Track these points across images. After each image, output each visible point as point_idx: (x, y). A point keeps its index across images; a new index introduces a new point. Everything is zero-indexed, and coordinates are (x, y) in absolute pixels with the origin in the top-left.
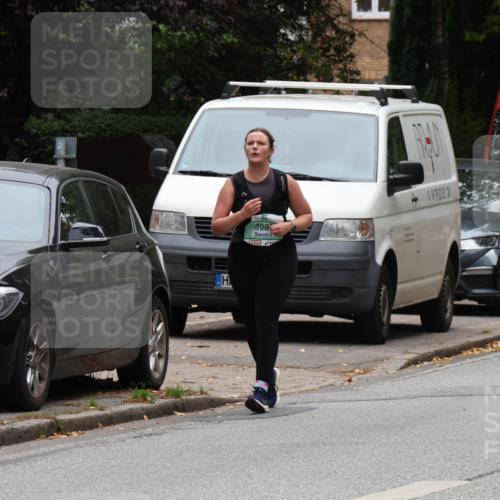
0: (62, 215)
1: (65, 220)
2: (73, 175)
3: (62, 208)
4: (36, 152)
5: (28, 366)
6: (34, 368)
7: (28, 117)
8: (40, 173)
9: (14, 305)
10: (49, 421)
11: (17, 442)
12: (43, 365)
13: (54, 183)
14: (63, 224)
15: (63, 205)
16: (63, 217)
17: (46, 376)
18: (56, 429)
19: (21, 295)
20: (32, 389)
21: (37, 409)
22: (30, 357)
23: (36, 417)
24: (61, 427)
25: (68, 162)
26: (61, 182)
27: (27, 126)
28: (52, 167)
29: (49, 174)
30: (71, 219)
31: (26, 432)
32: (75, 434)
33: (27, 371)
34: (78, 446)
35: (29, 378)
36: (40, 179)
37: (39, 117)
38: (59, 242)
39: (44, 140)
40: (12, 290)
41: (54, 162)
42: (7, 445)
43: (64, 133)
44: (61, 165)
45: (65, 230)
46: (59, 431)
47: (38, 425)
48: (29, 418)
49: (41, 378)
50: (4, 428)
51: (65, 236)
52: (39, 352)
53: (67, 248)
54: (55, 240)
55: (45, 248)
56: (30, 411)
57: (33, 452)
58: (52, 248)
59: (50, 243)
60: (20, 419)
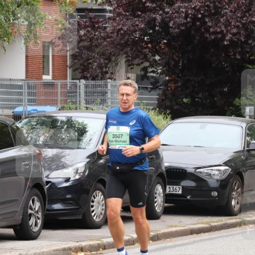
0: (247, 138)
2: (252, 122)
3: (248, 135)
4: (238, 113)
5: (233, 198)
6: (235, 199)
7: (235, 99)
8: (239, 121)
9: (227, 174)
10: (240, 220)
11: (228, 228)
12: (239, 198)
13: (244, 125)
14: (248, 142)
15: (248, 134)
16: (248, 139)
17: (240, 202)
18: (243, 223)
19: (230, 169)
20: (234, 207)
21: (236, 215)
22: (234, 194)
23: (236, 219)
24: (246, 222)
26: (247, 124)
27: (235, 102)
28: (243, 118)
29: (242, 121)
30: (251, 139)
31: (231, 225)
32: (251, 226)
33: (232, 200)
35: (233, 203)
36: (239, 123)
37: (239, 99)
38: (246, 149)
40: (227, 168)
42: (225, 229)
44: (247, 118)
45: (248, 144)
46: (245, 224)
47: (236, 222)
48: (233, 219)
49: (238, 203)
50: (222, 222)
51: (248, 146)
52: (237, 192)
53: (249, 151)
54: (244, 148)
55: (240, 151)
56: (233, 216)
57: (234, 232)
58: (243, 151)
59: (242, 149)
60: (229, 219)
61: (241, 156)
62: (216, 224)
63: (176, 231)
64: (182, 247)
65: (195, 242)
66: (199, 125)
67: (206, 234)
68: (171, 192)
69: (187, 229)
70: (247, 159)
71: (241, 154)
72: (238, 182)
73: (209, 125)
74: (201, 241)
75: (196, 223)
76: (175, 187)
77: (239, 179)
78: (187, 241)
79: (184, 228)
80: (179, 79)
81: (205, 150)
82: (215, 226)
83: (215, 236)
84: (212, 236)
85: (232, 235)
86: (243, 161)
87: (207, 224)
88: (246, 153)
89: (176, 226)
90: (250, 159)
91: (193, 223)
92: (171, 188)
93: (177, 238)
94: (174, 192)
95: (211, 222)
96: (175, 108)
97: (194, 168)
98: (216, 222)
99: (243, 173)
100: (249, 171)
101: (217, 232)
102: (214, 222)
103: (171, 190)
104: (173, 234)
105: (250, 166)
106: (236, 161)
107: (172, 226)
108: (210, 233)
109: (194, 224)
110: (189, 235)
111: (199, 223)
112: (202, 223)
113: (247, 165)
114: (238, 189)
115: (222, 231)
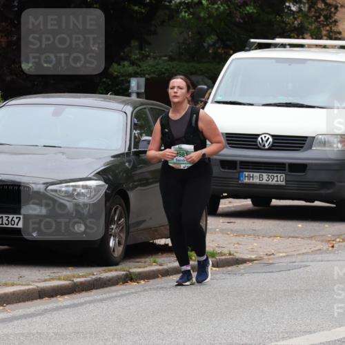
0: (134, 131)
1: (137, 135)
2: (142, 104)
3: (135, 126)
4: (117, 88)
5: (111, 235)
6: (115, 236)
7: (112, 64)
8: (120, 103)
10: (124, 273)
11: (103, 287)
12: (121, 234)
13: (129, 109)
15: (135, 124)
16: (136, 132)
17: (123, 242)
18: (129, 278)
19: (107, 186)
20: (114, 251)
21: (116, 264)
22: (113, 229)
23: (116, 270)
24: (133, 277)
25: (139, 95)
26: (134, 109)
27: (111, 70)
28: (128, 98)
29: (126, 103)
30: (141, 134)
31: (109, 281)
32: (142, 282)
33: (110, 238)
34: (145, 290)
35: (112, 243)
36: (120, 106)
37: (119, 64)
38: (133, 150)
39: (122, 80)
40: (101, 183)
41: (129, 95)
42: (97, 289)
43: (136, 75)
44: (134, 97)
45: (137, 142)
46: (132, 280)
47: (117, 276)
48: (111, 271)
49: (119, 243)
50: (94, 277)
51: (136, 146)
52: (119, 225)
53: (137, 154)
54: (130, 149)
55: (123, 154)
56: (112, 266)
57: (114, 294)
58: (128, 154)
59: (127, 151)
60: (105, 271)
61: (125, 163)
62: (82, 280)
63: (14, 293)
64: (24, 320)
65: (46, 311)
66: (52, 109)
67: (66, 297)
68: (5, 226)
69: (33, 289)
70: (134, 167)
71: (125, 159)
72: (120, 208)
73: (69, 109)
74: (57, 309)
75: (48, 278)
76: (11, 216)
77: (122, 201)
78: (32, 310)
79: (27, 287)
80: (13, 29)
81: (63, 153)
82: (81, 283)
83: (82, 300)
84: (76, 301)
85: (110, 298)
86: (127, 171)
87: (67, 280)
88: (132, 157)
89: (13, 285)
90: (140, 168)
91: (43, 278)
92: (5, 219)
93: (15, 305)
94: (10, 226)
95: (74, 277)
96: (8, 78)
97: (44, 184)
98: (83, 276)
99: (128, 192)
100: (139, 188)
101: (84, 294)
102: (79, 277)
103: (5, 221)
104: (8, 297)
105: (140, 180)
106: (117, 171)
107: (6, 285)
108: (73, 296)
109: (45, 281)
110: (36, 299)
111: (52, 279)
112: (59, 279)
113: (136, 178)
114: (119, 219)
115: (94, 291)
